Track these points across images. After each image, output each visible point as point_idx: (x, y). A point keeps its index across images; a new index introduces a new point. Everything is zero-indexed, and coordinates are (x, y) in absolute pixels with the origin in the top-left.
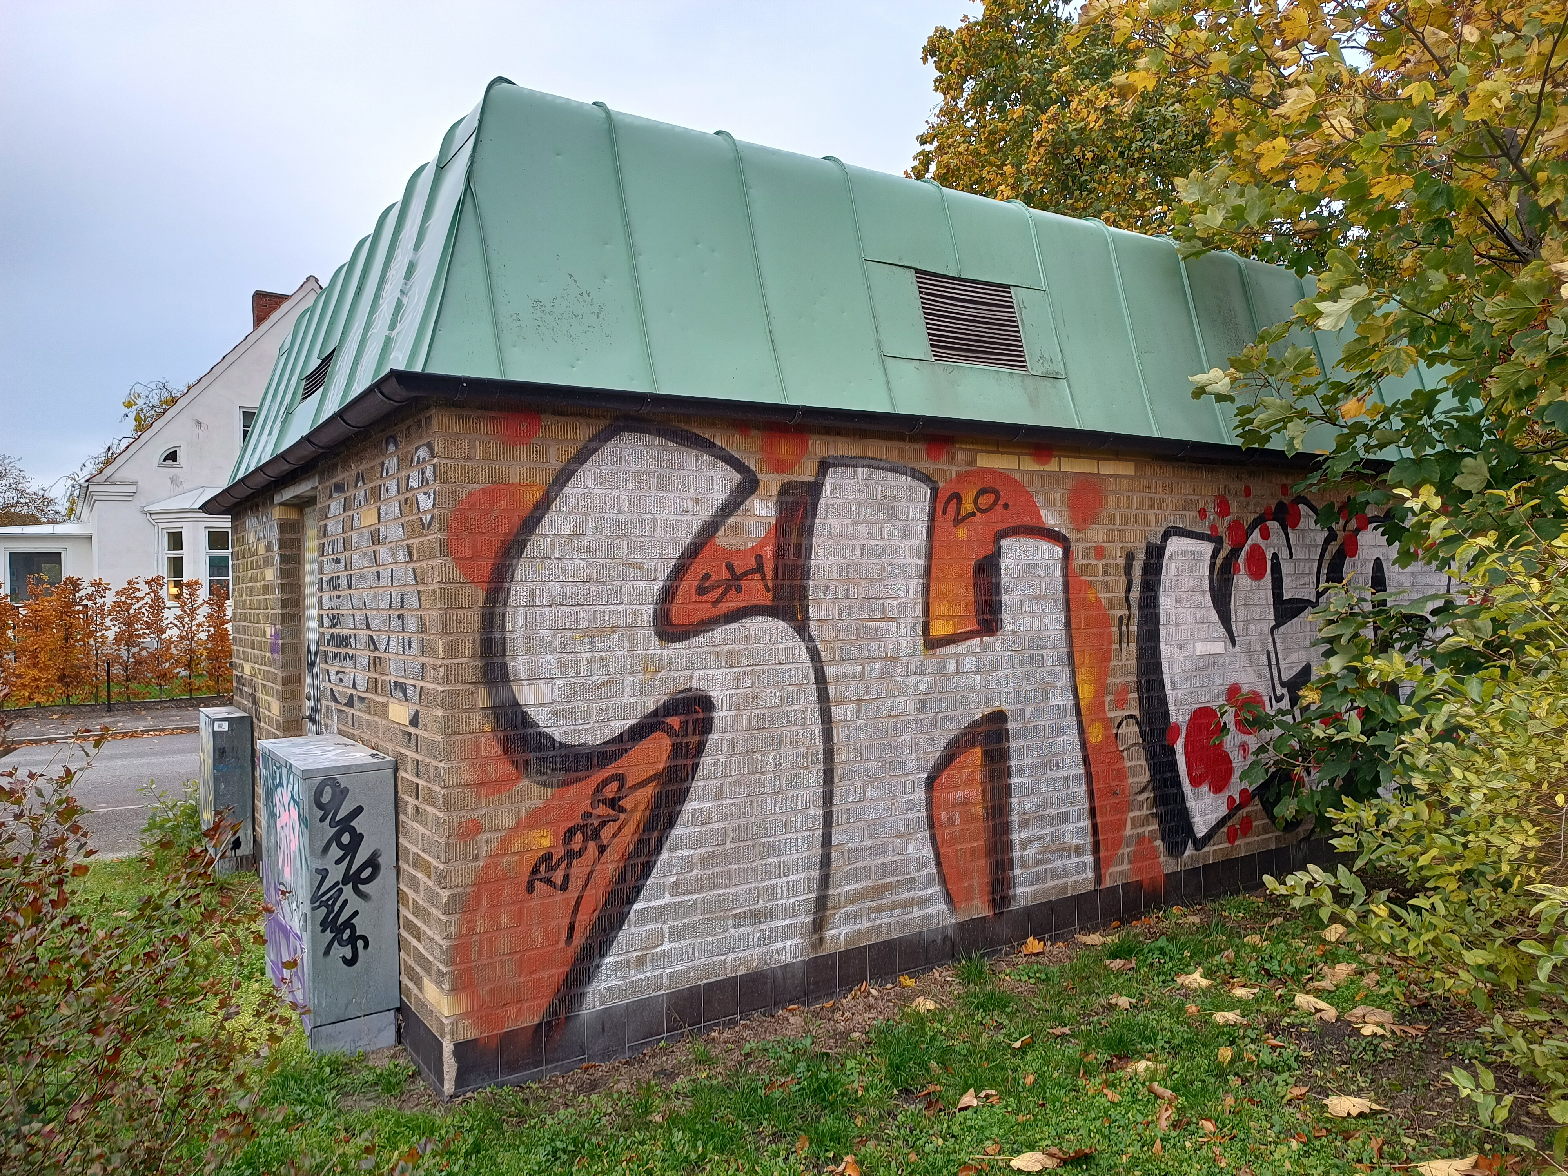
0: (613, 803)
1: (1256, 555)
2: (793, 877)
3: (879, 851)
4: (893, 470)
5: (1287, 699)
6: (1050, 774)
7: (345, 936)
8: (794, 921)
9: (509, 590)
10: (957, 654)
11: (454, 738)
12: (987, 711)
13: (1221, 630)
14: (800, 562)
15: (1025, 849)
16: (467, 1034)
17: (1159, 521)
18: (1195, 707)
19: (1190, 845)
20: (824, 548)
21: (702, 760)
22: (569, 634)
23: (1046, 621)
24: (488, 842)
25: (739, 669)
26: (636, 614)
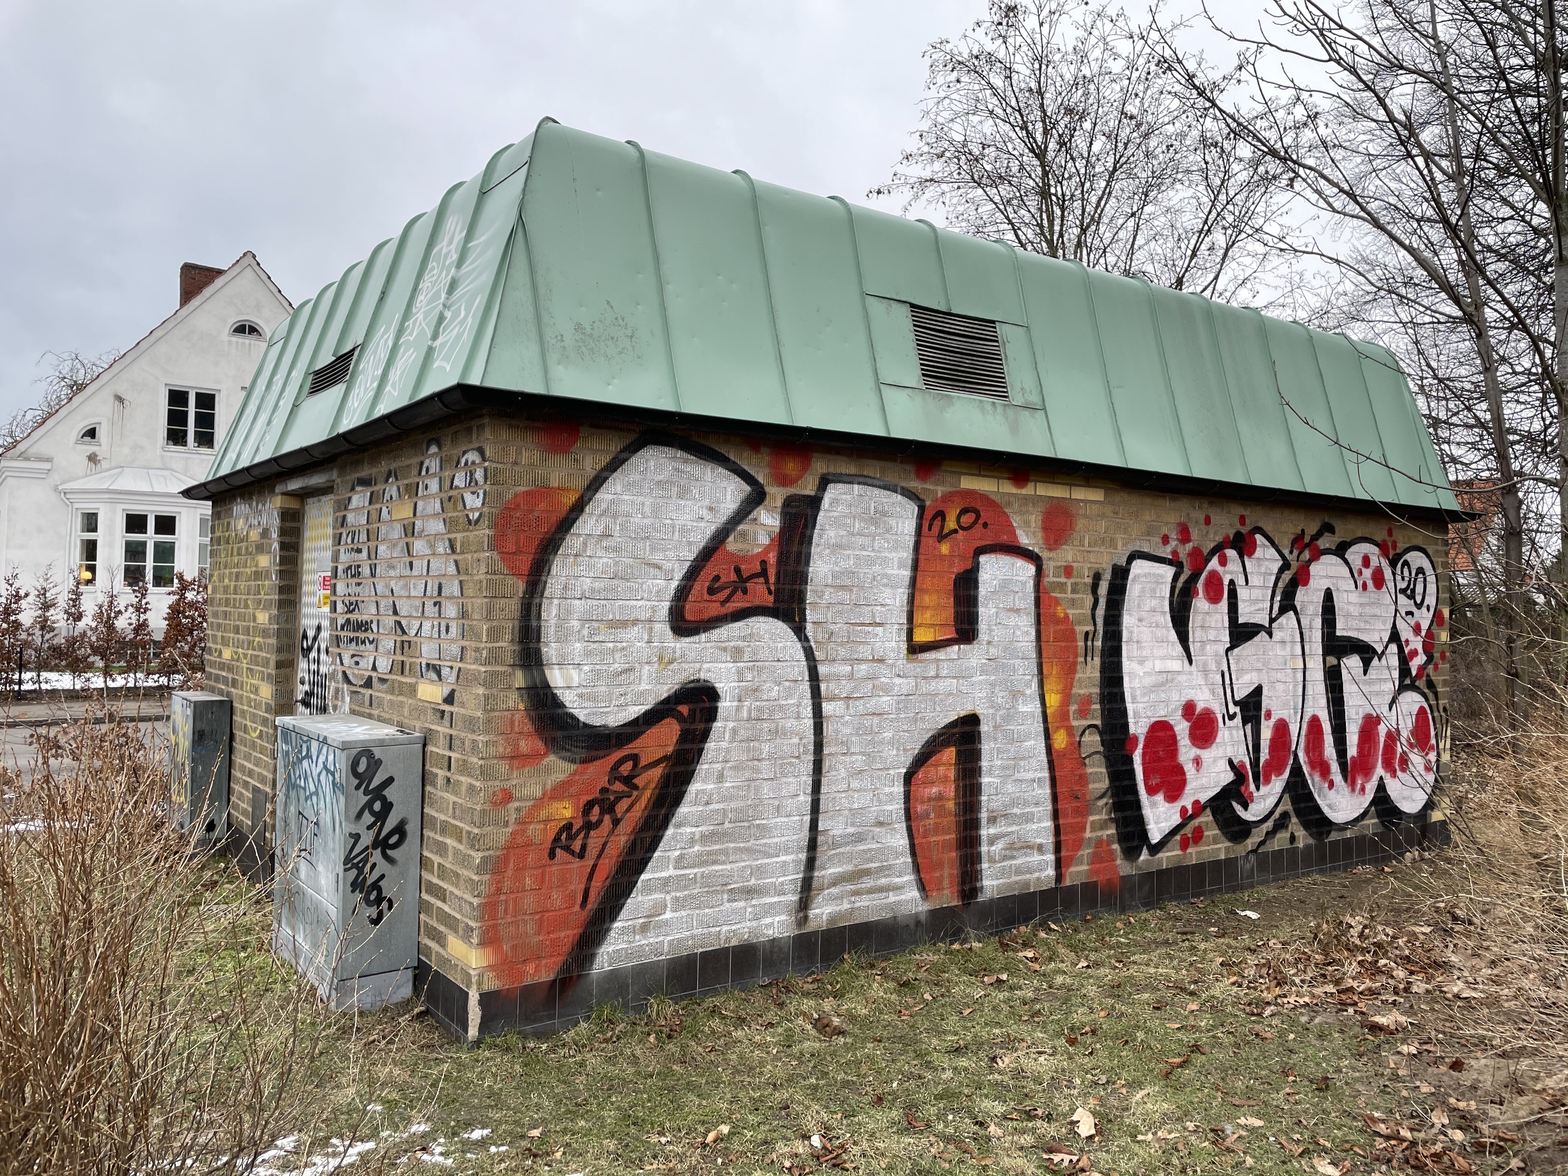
0: (628, 780)
1: (1214, 581)
2: (783, 858)
3: (859, 838)
4: (885, 488)
5: (1239, 717)
6: (1017, 776)
7: (373, 896)
8: (782, 898)
9: (546, 582)
10: (938, 660)
11: (492, 714)
12: (963, 713)
13: (1179, 649)
14: (800, 569)
15: (991, 843)
16: (491, 984)
17: (1125, 545)
18: (1153, 720)
19: (1145, 851)
20: (821, 557)
21: (707, 745)
22: (596, 625)
23: (1018, 633)
24: (518, 810)
25: (742, 664)
26: (654, 609)
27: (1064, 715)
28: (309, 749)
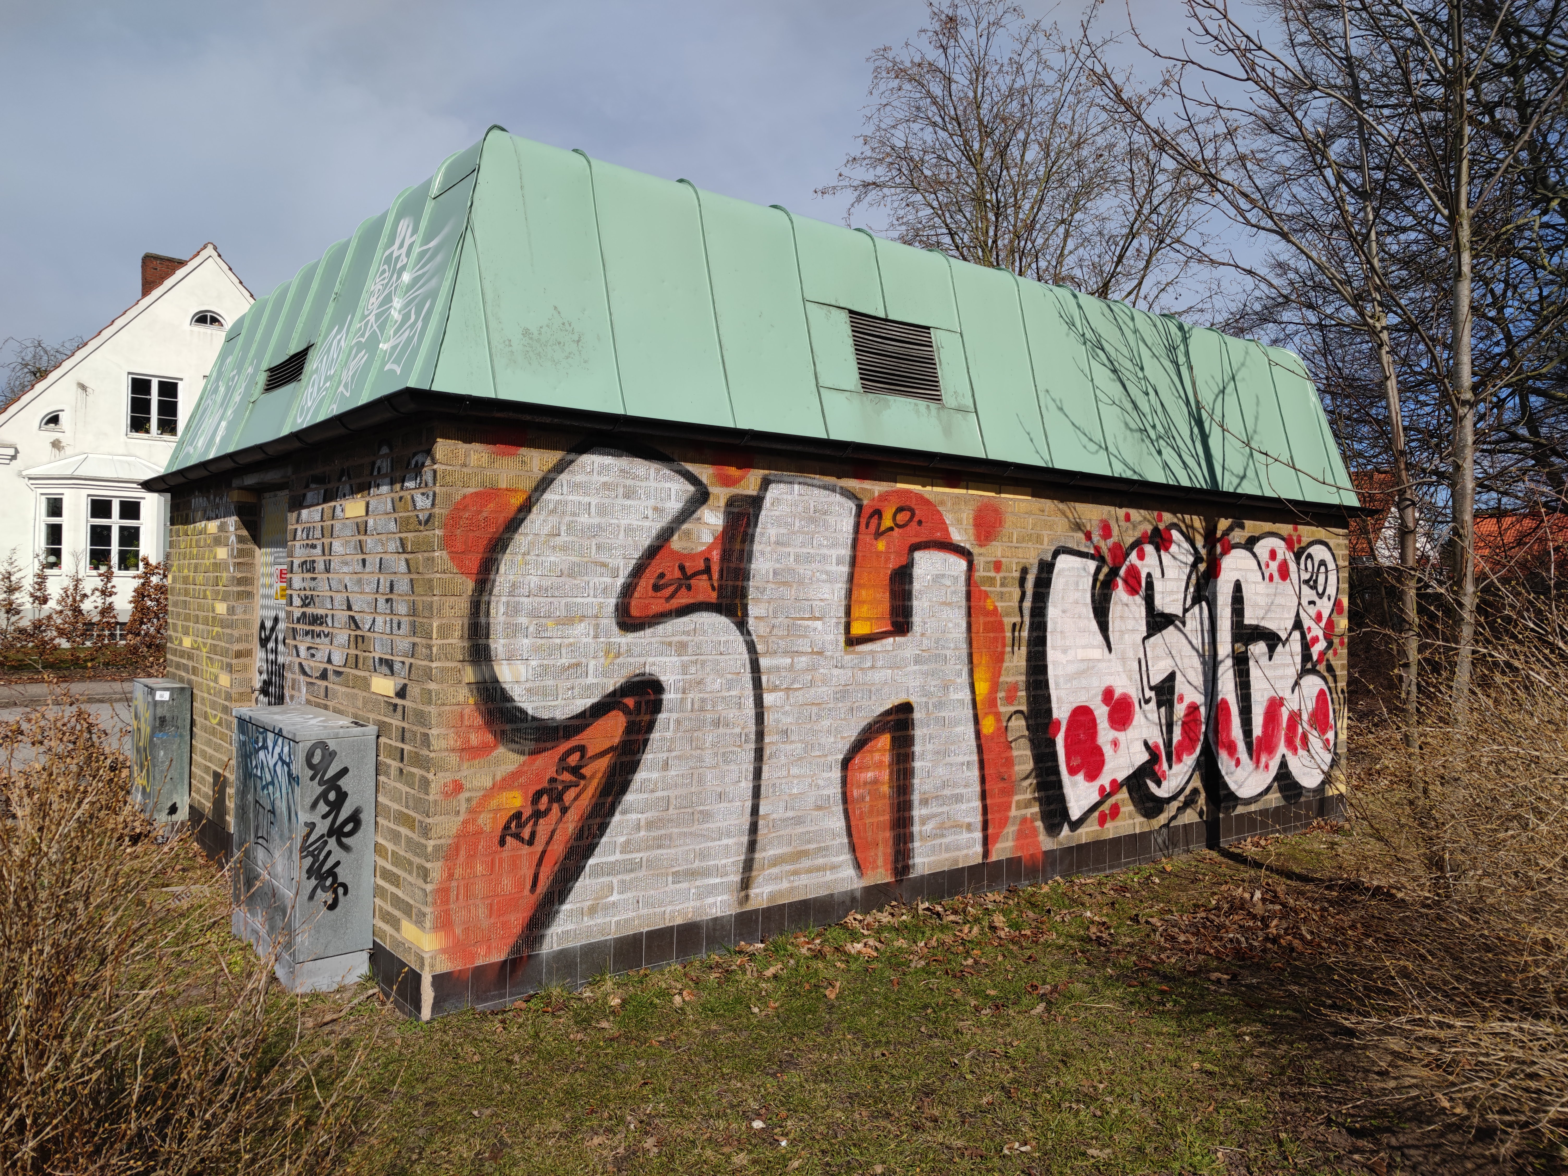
0: (576, 771)
1: (1133, 574)
2: (725, 841)
3: (799, 821)
4: (825, 487)
5: (1154, 702)
6: (948, 760)
7: (328, 882)
8: (724, 880)
9: (494, 580)
10: (873, 652)
11: (442, 709)
12: (897, 702)
13: (1100, 638)
14: (742, 566)
15: (923, 823)
16: (444, 966)
17: (1051, 541)
18: (1075, 705)
19: (1066, 827)
20: (763, 553)
21: (652, 736)
22: (543, 621)
23: (950, 625)
24: (469, 800)
25: (685, 658)
26: (601, 606)
27: (992, 702)
28: (265, 740)
